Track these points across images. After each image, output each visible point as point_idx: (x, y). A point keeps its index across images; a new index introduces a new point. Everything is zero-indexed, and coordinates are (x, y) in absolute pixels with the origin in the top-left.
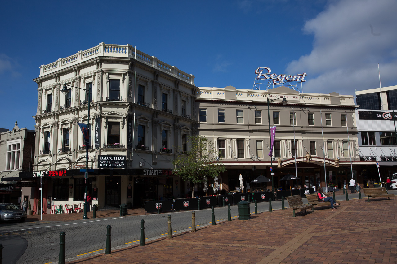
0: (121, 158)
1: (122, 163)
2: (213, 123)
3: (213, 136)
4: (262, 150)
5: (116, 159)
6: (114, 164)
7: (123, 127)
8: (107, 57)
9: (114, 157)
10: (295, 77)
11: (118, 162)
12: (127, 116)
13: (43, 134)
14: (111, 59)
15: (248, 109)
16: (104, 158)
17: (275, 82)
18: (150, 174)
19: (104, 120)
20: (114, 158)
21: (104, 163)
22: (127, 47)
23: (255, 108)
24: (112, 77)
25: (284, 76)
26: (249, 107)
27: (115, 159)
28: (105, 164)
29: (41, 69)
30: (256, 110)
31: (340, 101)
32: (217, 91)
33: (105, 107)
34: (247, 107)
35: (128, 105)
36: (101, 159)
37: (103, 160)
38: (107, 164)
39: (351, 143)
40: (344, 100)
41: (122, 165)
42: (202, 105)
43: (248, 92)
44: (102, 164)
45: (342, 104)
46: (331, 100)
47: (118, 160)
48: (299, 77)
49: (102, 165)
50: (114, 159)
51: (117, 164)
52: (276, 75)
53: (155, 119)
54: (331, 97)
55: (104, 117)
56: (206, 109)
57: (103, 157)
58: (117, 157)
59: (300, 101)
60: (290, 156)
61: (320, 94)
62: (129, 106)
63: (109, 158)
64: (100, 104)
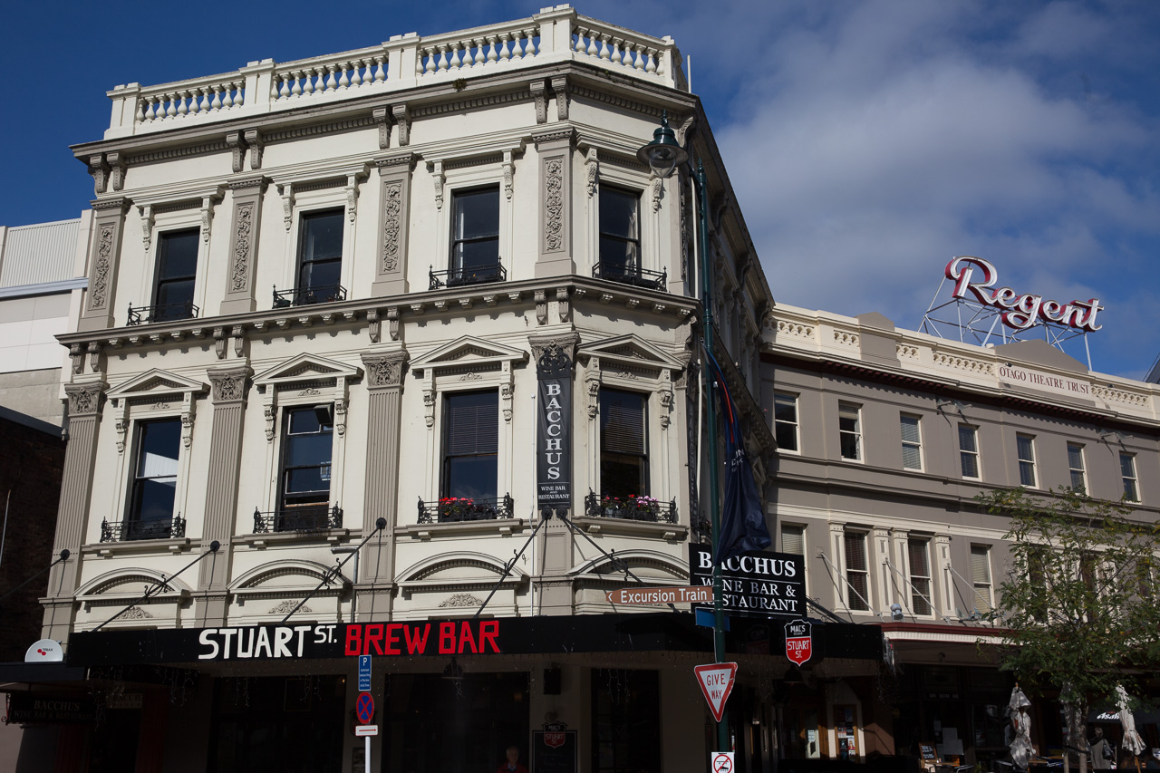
0: (784, 568)
1: (790, 592)
2: (825, 457)
3: (828, 515)
4: (988, 586)
5: (766, 572)
6: (759, 595)
7: (666, 424)
9: (757, 560)
10: (1069, 310)
11: (774, 590)
12: (683, 368)
14: (619, 85)
15: (938, 414)
17: (1011, 317)
19: (585, 378)
20: (754, 565)
22: (664, 48)
23: (960, 412)
25: (1037, 302)
26: (939, 407)
27: (762, 569)
29: (117, 104)
30: (962, 420)
32: (832, 328)
34: (932, 404)
35: (693, 313)
36: (702, 565)
38: (728, 592)
41: (790, 605)
42: (783, 377)
43: (935, 348)
47: (771, 576)
48: (1080, 313)
50: (757, 571)
51: (770, 599)
52: (1013, 295)
56: (795, 395)
57: (710, 556)
58: (765, 561)
59: (1093, 403)
61: (1149, 386)
62: (694, 319)
64: (571, 290)
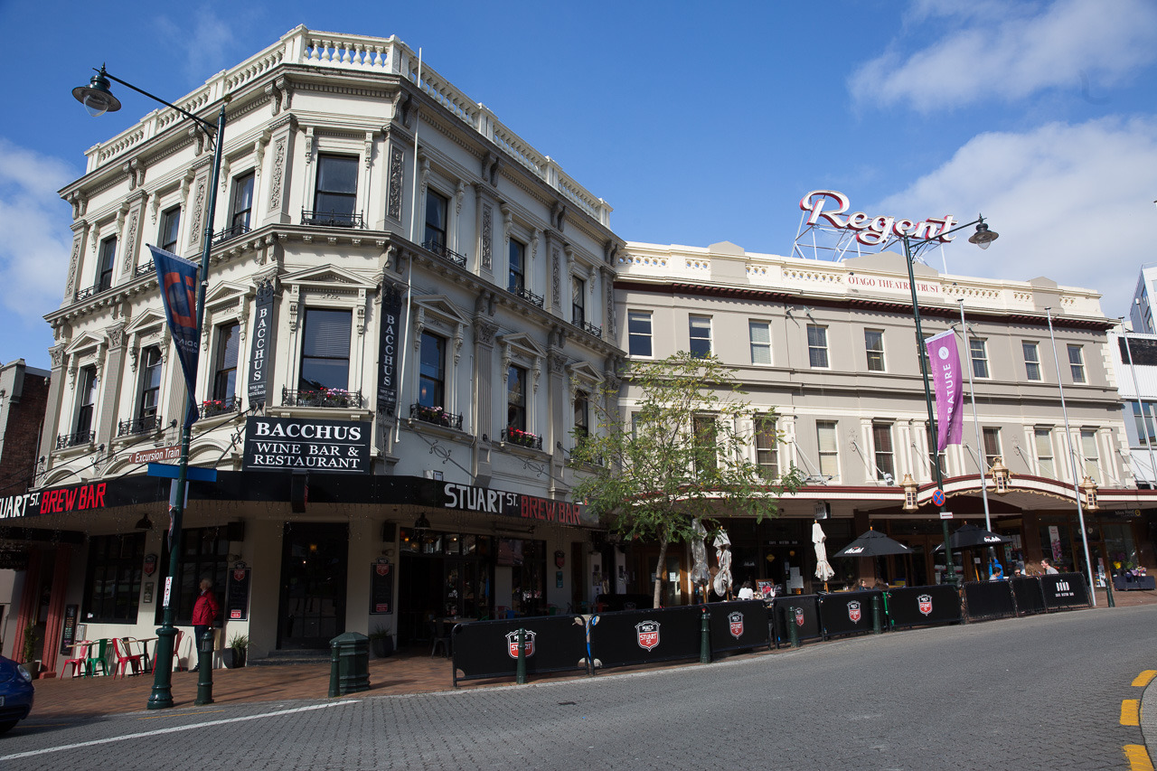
0: (348, 433)
1: (352, 452)
4: (836, 453)
5: (328, 436)
6: (317, 456)
7: (363, 330)
8: (313, 67)
10: (923, 227)
11: (335, 451)
12: (378, 287)
13: (75, 376)
14: (329, 76)
15: (786, 318)
16: (271, 429)
17: (863, 236)
18: (470, 507)
19: (289, 298)
20: (315, 432)
21: (270, 452)
22: (389, 44)
23: (808, 315)
24: (327, 144)
25: (889, 223)
26: (788, 313)
27: (323, 435)
28: (276, 455)
29: (90, 159)
30: (811, 322)
31: (1063, 303)
32: (684, 258)
33: (295, 251)
34: (781, 310)
35: (387, 244)
36: (259, 433)
37: (268, 437)
38: (284, 454)
39: (1107, 437)
40: (1072, 302)
41: (351, 464)
42: (634, 299)
43: (784, 266)
44: (263, 453)
45: (1067, 313)
46: (1035, 300)
47: (333, 439)
48: (934, 227)
49: (264, 460)
50: (319, 436)
51: (329, 458)
52: (866, 217)
53: (483, 316)
54: (1034, 291)
55: (288, 287)
56: (648, 314)
57: (267, 425)
58: (328, 428)
59: (943, 299)
60: (926, 475)
61: (1001, 282)
62: (390, 248)
63: (294, 431)
64: (275, 236)
